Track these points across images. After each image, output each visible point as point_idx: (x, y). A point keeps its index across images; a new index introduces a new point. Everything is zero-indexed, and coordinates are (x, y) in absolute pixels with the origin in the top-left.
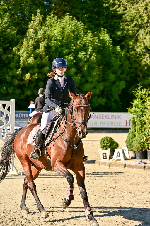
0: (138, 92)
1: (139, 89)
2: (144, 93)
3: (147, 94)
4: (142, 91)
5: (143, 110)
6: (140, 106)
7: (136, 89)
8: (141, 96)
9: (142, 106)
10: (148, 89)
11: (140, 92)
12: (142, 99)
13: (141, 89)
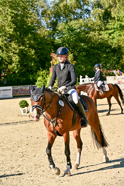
0: (40, 73)
1: (41, 71)
2: (43, 73)
3: (46, 73)
4: (42, 72)
5: (44, 83)
6: (42, 80)
7: (39, 71)
8: (42, 75)
9: (43, 80)
10: (46, 70)
11: (41, 72)
12: (43, 76)
13: (42, 70)
